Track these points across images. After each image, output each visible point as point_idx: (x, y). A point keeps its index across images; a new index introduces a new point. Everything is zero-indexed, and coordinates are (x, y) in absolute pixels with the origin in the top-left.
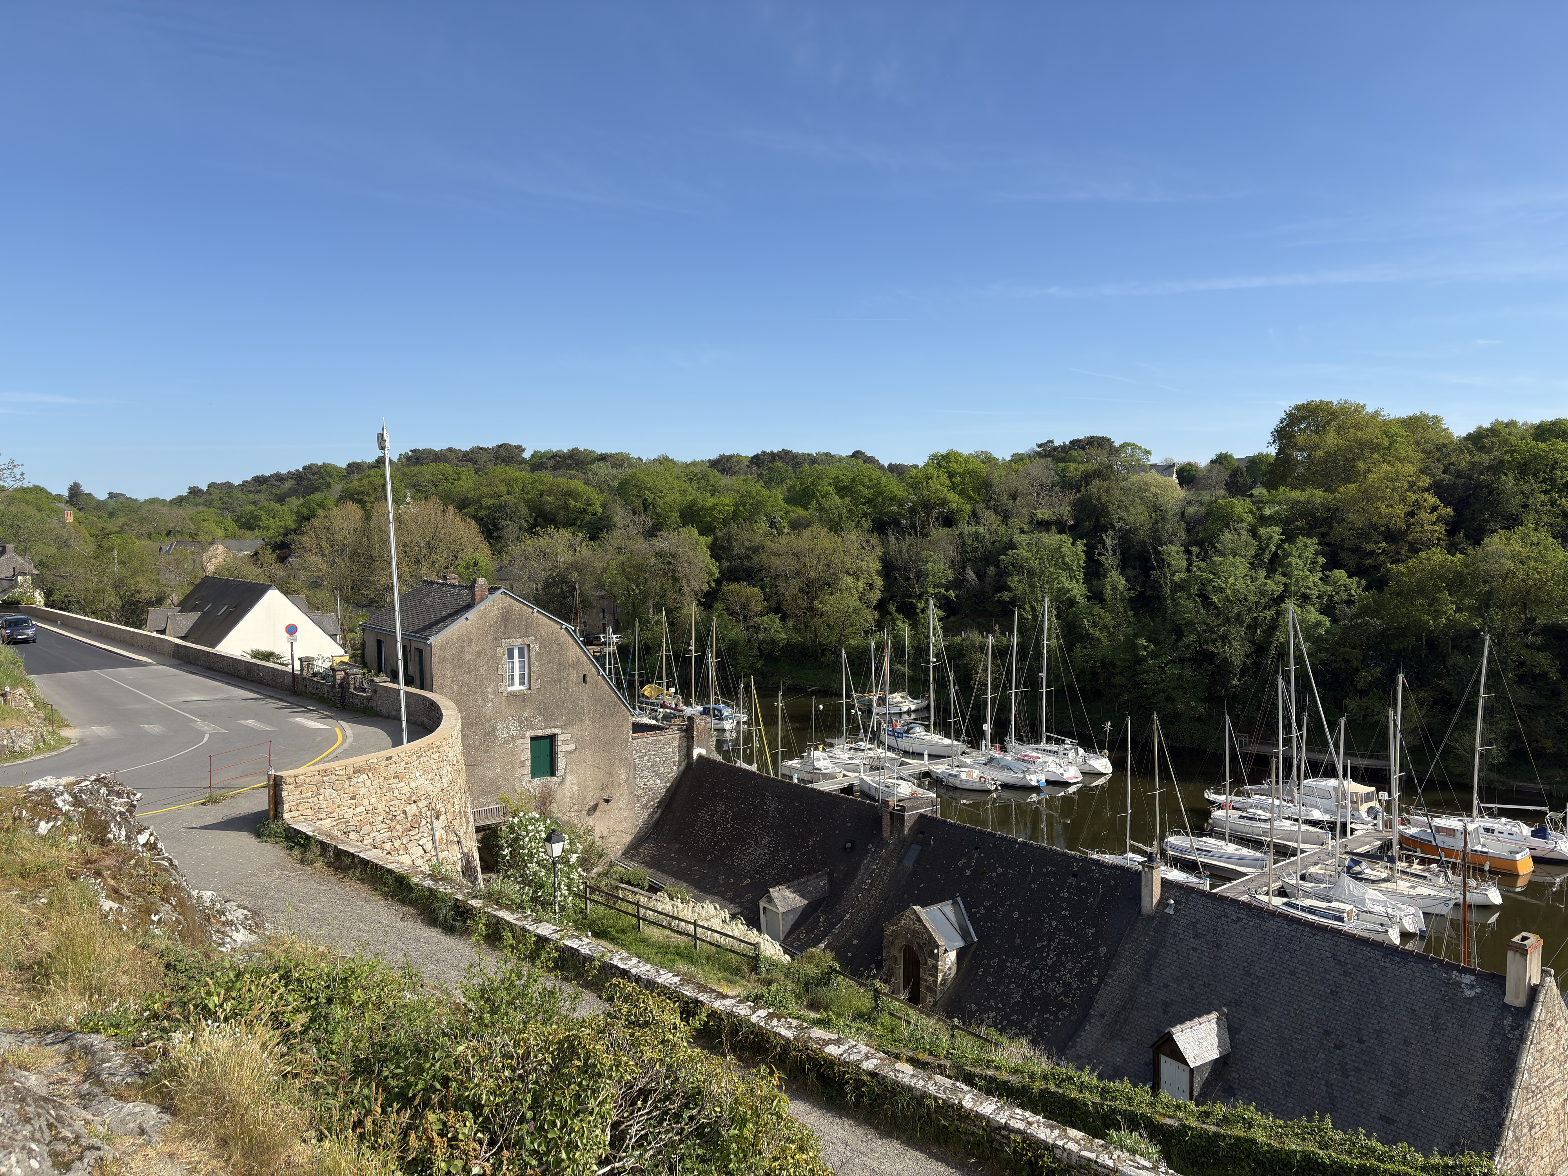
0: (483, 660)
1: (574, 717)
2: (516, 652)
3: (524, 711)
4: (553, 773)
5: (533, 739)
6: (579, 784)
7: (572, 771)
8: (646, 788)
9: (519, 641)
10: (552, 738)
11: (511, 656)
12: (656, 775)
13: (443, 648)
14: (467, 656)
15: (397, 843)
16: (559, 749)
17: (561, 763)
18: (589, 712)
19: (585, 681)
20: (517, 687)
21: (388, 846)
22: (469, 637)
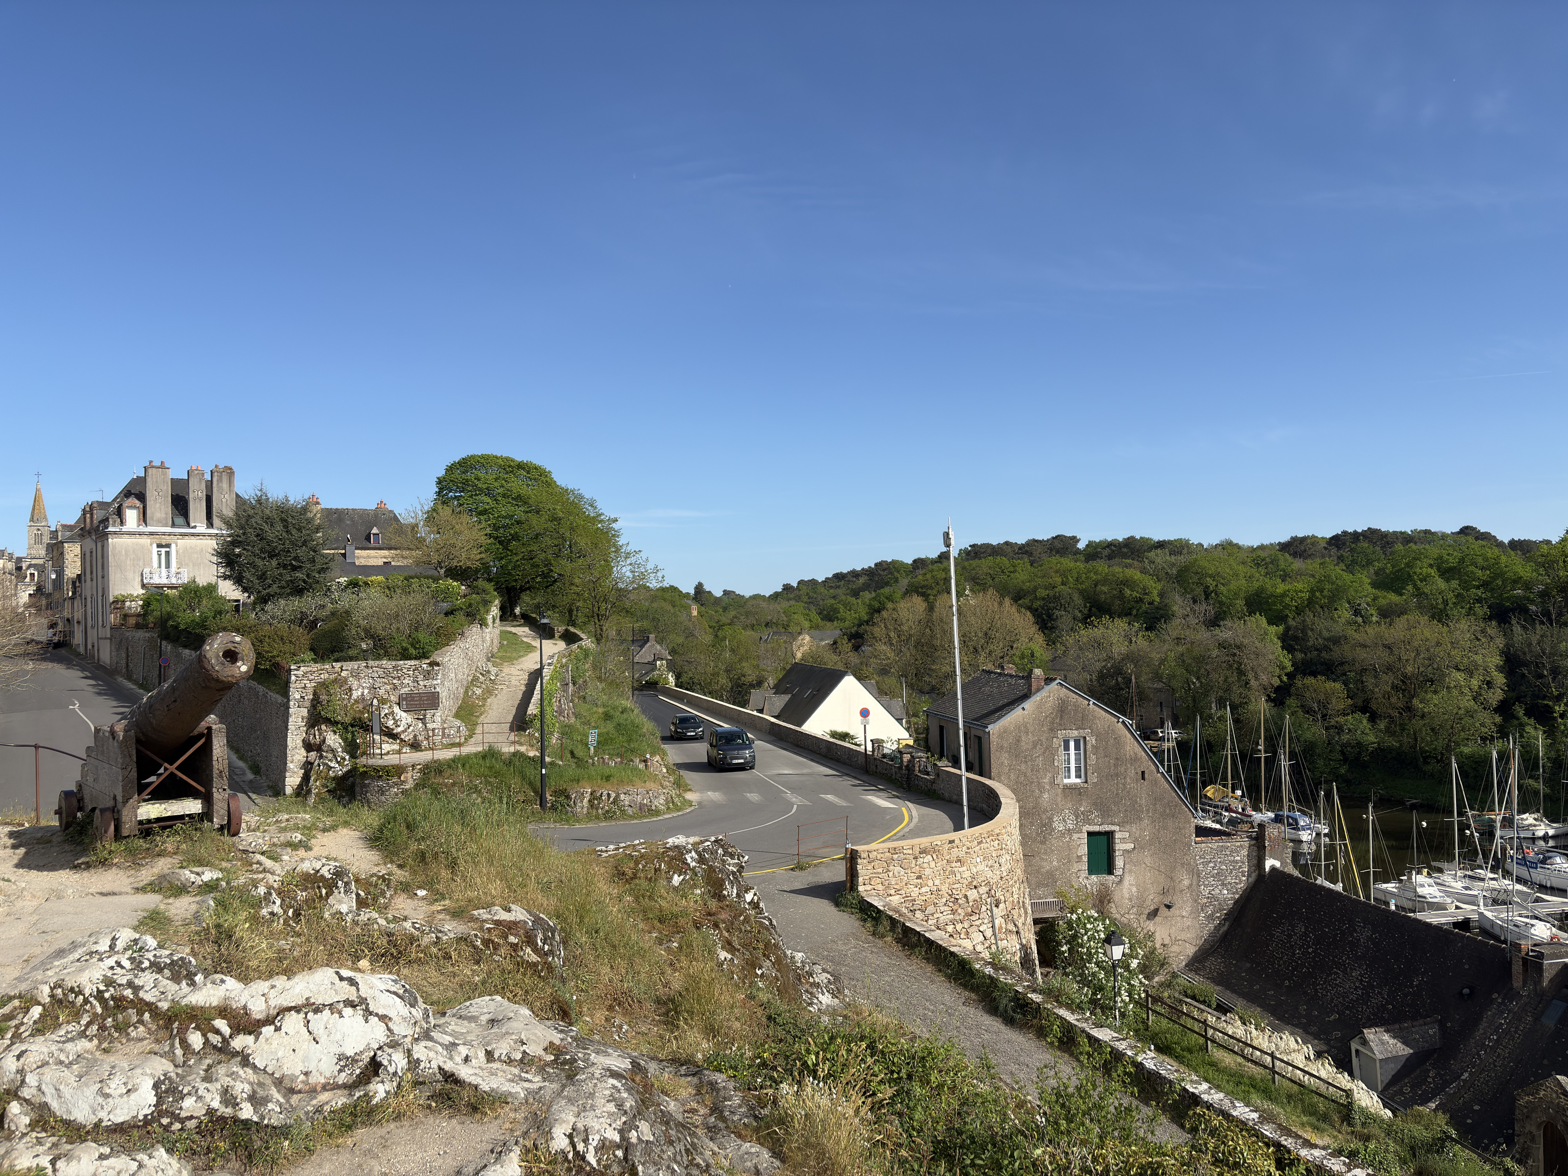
0: (1039, 751)
1: (1132, 816)
2: (1072, 744)
3: (1081, 805)
4: (1110, 870)
5: (1090, 834)
6: (1138, 886)
7: (1130, 871)
8: (1212, 898)
9: (1075, 733)
10: (1110, 835)
11: (1067, 748)
12: (1223, 884)
13: (1001, 736)
14: (1024, 745)
15: (959, 927)
16: (1117, 847)
17: (1119, 862)
18: (1148, 811)
19: (1143, 778)
20: (1073, 780)
21: (950, 928)
22: (1025, 727)
